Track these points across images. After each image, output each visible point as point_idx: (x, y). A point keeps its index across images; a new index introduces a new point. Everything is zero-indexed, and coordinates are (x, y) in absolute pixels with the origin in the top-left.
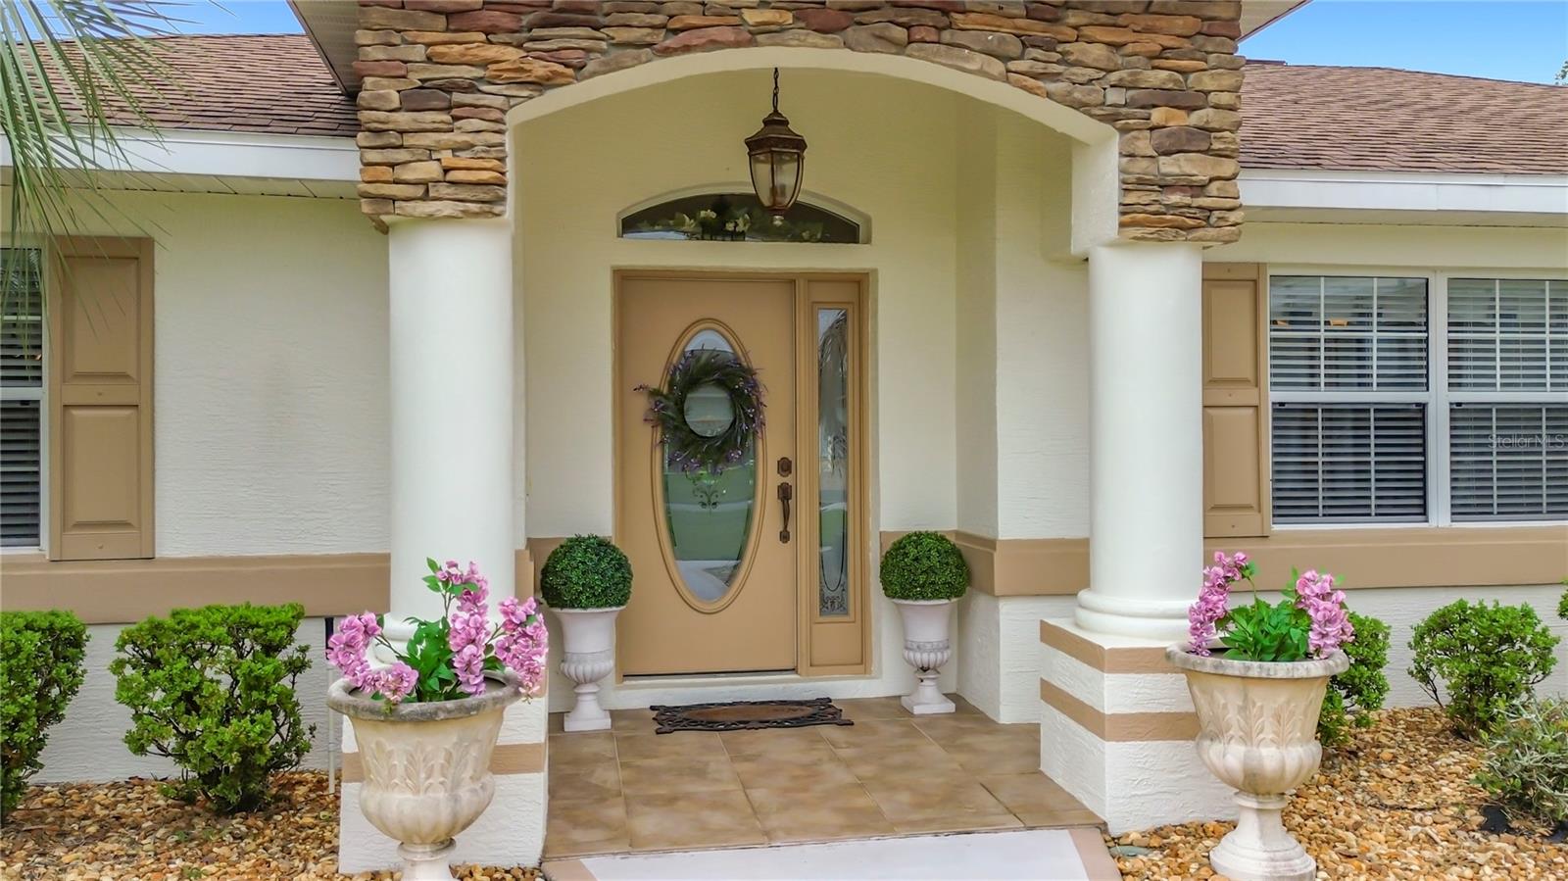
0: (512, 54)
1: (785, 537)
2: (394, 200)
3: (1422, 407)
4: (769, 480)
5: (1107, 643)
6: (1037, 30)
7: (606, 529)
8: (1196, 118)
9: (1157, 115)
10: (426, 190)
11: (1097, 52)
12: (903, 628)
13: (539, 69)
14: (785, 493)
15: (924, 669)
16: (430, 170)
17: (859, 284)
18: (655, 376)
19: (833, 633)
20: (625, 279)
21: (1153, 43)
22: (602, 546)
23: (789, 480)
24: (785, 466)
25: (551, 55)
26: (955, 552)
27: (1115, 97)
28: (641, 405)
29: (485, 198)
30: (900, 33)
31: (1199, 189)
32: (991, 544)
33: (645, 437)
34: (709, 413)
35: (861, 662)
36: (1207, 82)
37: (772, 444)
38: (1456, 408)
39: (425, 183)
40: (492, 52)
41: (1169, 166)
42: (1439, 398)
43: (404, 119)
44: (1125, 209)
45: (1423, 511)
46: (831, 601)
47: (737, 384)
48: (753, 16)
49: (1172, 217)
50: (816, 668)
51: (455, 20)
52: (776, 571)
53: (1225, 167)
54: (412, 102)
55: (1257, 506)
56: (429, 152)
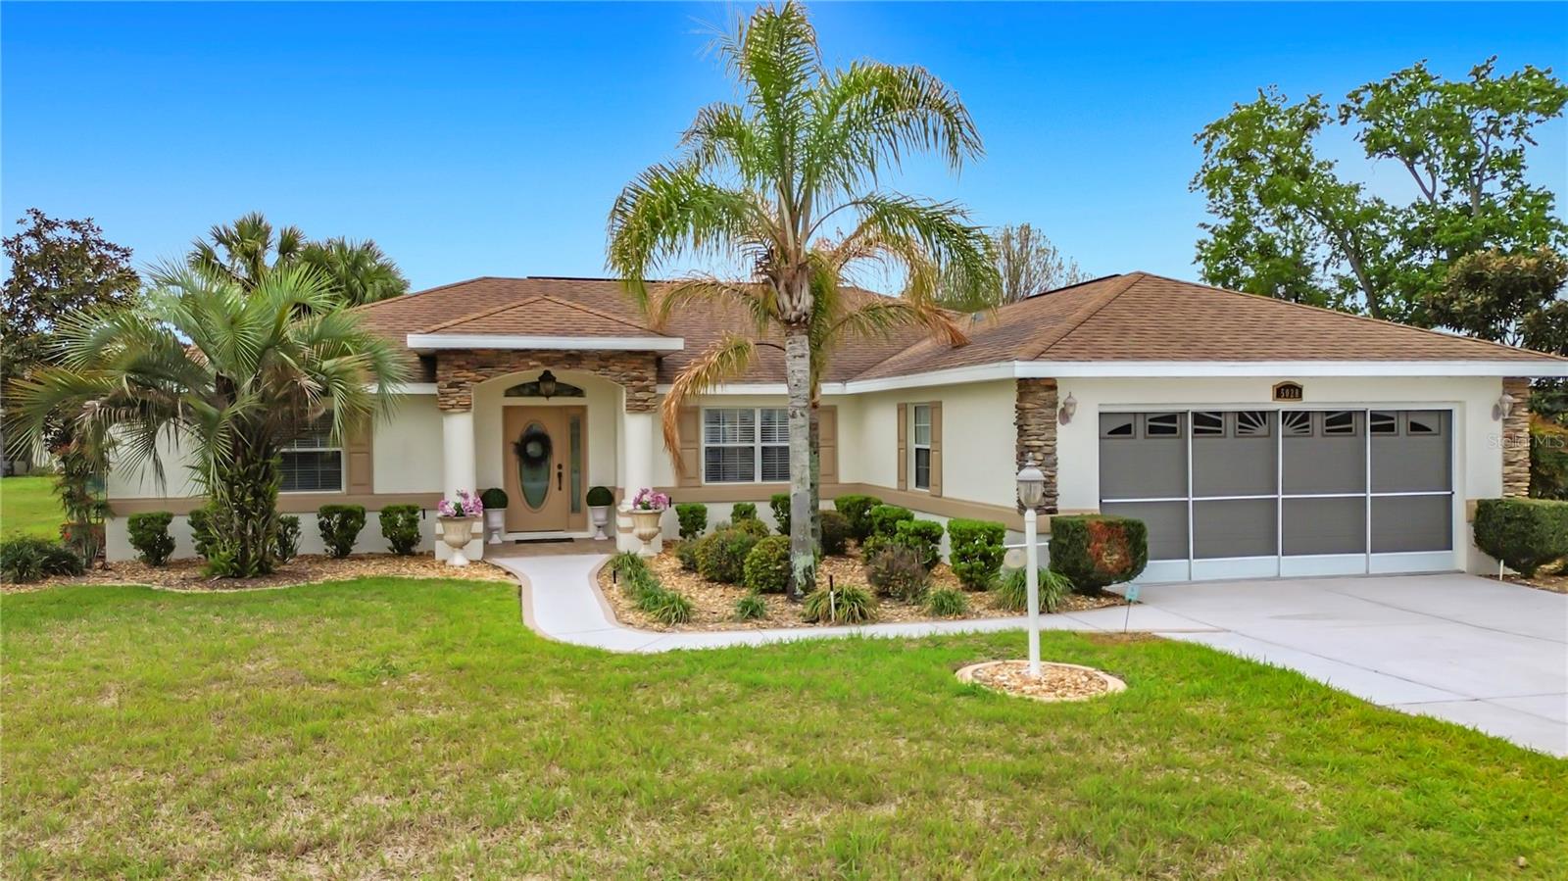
0: (473, 374)
1: (560, 489)
2: (446, 409)
3: (753, 448)
4: (554, 471)
5: (623, 510)
6: (602, 363)
7: (501, 486)
8: (645, 383)
9: (634, 383)
10: (453, 406)
11: (618, 368)
12: (594, 516)
13: (480, 378)
14: (560, 475)
15: (600, 527)
16: (453, 402)
17: (584, 408)
18: (517, 438)
19: (575, 518)
20: (507, 409)
21: (632, 366)
22: (499, 491)
23: (559, 470)
24: (560, 467)
25: (482, 374)
26: (608, 492)
27: (624, 379)
28: (512, 448)
29: (468, 407)
30: (571, 366)
31: (646, 401)
32: (615, 488)
33: (513, 458)
34: (533, 449)
35: (584, 527)
36: (646, 375)
37: (555, 459)
38: (763, 448)
40: (468, 374)
41: (638, 395)
42: (758, 445)
44: (628, 405)
45: (752, 478)
46: (575, 508)
47: (543, 440)
48: (531, 364)
49: (639, 407)
50: (569, 528)
51: (460, 367)
52: (557, 499)
53: (653, 395)
54: (450, 386)
55: (697, 477)
56: (454, 398)
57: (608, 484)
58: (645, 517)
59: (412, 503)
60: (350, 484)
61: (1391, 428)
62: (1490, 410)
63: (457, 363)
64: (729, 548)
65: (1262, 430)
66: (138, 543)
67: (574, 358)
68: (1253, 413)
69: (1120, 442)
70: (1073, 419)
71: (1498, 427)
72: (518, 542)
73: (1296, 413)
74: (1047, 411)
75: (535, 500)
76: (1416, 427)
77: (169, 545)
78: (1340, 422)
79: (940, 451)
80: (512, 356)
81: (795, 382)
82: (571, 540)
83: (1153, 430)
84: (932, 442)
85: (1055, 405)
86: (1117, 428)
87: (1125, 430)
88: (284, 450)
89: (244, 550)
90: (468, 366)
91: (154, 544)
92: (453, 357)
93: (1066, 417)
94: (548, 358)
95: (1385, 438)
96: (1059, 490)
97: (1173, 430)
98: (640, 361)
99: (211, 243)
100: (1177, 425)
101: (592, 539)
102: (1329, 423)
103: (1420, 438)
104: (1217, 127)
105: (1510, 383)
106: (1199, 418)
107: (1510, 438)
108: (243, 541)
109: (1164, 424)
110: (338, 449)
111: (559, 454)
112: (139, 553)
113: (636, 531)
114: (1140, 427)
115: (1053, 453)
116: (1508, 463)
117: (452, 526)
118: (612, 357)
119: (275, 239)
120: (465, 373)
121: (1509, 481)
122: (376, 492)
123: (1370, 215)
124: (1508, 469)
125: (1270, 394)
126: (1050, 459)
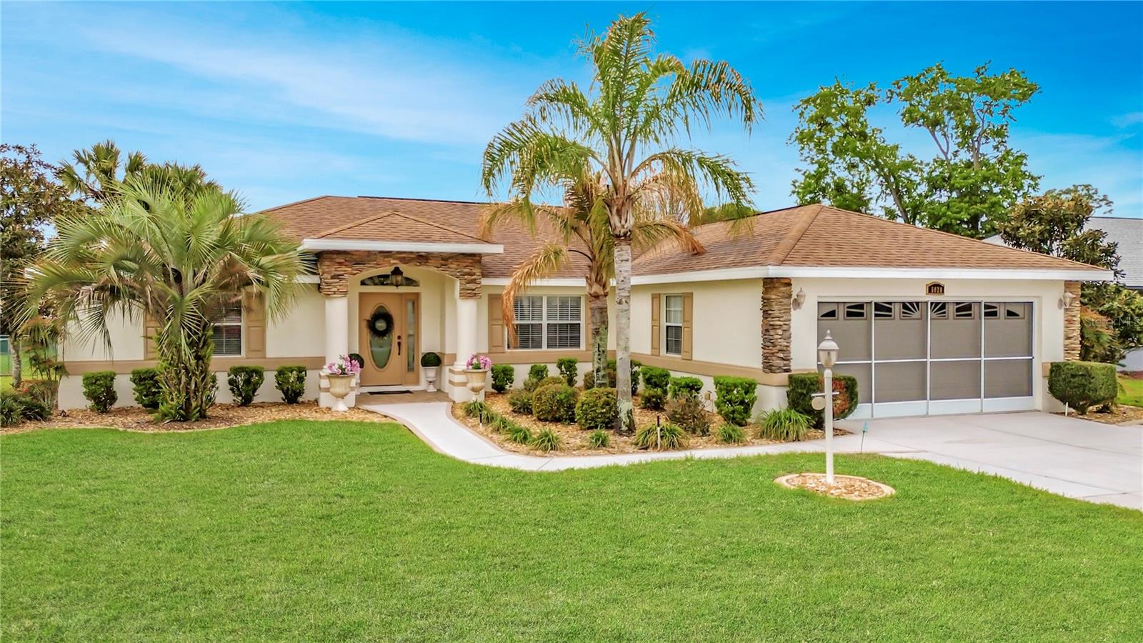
0: (349, 269)
1: (399, 354)
2: (329, 295)
3: (541, 324)
4: (395, 341)
5: (456, 370)
6: (443, 262)
7: (358, 353)
8: (473, 277)
9: (466, 277)
10: (335, 293)
11: (454, 266)
12: (426, 374)
13: (355, 272)
14: (399, 344)
15: (430, 382)
16: (335, 289)
17: (417, 295)
18: (368, 317)
19: (411, 376)
20: (361, 295)
21: (465, 265)
23: (399, 341)
24: (399, 337)
25: (356, 270)
26: (438, 357)
27: (458, 274)
28: (364, 324)
29: (345, 293)
30: (418, 264)
31: (474, 290)
32: (444, 354)
33: (366, 331)
34: (381, 325)
35: (417, 382)
36: (475, 271)
37: (396, 332)
38: (548, 324)
39: (334, 292)
40: (346, 269)
41: (469, 286)
42: (545, 322)
43: (331, 281)
44: (460, 293)
45: (541, 347)
46: (410, 368)
47: (388, 318)
48: (392, 262)
49: (469, 294)
50: (406, 384)
51: (340, 264)
52: (397, 362)
53: (479, 286)
54: (332, 278)
55: (502, 346)
56: (335, 287)
57: (437, 350)
58: (477, 375)
59: (300, 365)
60: (249, 350)
61: (994, 314)
62: (1056, 303)
63: (338, 260)
64: (558, 397)
65: (916, 315)
66: (91, 395)
67: (423, 258)
68: (912, 304)
69: (829, 322)
70: (803, 306)
71: (1060, 314)
72: (372, 393)
73: (937, 304)
74: (785, 301)
75: (381, 363)
76: (1010, 314)
77: (112, 397)
78: (964, 309)
79: (691, 327)
80: (379, 255)
81: (622, 279)
82: (408, 392)
83: (849, 314)
84: (684, 321)
85: (790, 296)
86: (828, 313)
87: (832, 314)
88: (216, 324)
89: (188, 400)
90: (347, 263)
91: (102, 396)
92: (335, 256)
93: (797, 304)
94: (404, 258)
95: (992, 320)
96: (792, 355)
97: (862, 315)
98: (470, 261)
99: (73, 162)
100: (864, 311)
101: (425, 391)
102: (958, 310)
103: (1013, 321)
104: (807, 102)
105: (1069, 284)
106: (878, 306)
107: (1069, 322)
108: (187, 393)
109: (856, 311)
110: (239, 324)
111: (399, 328)
112: (90, 403)
113: (470, 385)
114: (841, 313)
115: (789, 330)
116: (1067, 338)
117: (338, 381)
118: (449, 258)
119: (123, 161)
120: (344, 268)
121: (1068, 350)
122: (267, 356)
123: (906, 166)
124: (1068, 342)
125: (924, 290)
126: (787, 334)
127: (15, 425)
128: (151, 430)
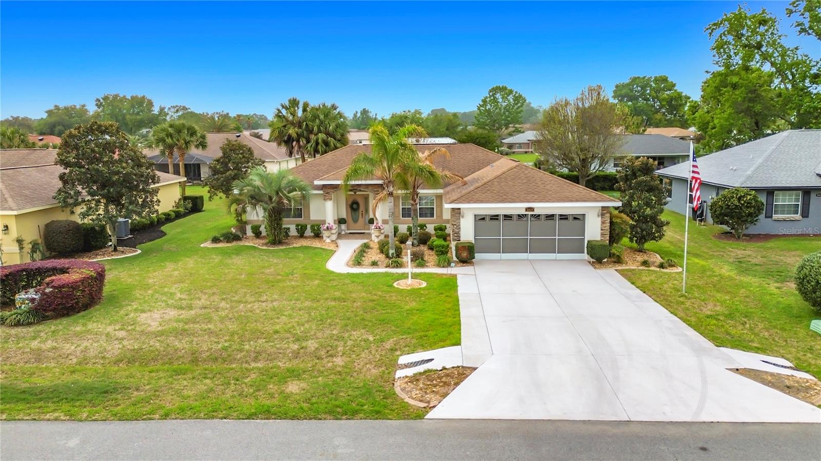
0: (333, 190)
1: (362, 218)
4: (360, 213)
6: (366, 187)
7: (345, 217)
9: (376, 192)
11: (371, 188)
14: (362, 214)
17: (368, 195)
18: (350, 203)
19: (366, 227)
20: (347, 195)
21: (375, 187)
22: (344, 219)
24: (362, 211)
26: (372, 220)
28: (348, 206)
29: (331, 199)
33: (349, 209)
34: (355, 206)
35: (369, 229)
36: (379, 190)
39: (327, 199)
43: (326, 195)
46: (365, 224)
47: (357, 204)
48: (349, 186)
50: (365, 229)
51: (329, 188)
52: (361, 221)
54: (326, 193)
55: (399, 216)
56: (327, 197)
57: (374, 217)
58: (376, 231)
59: (318, 223)
60: (304, 217)
61: (567, 219)
62: (597, 215)
65: (525, 219)
66: (253, 232)
68: (522, 215)
69: (482, 222)
70: (465, 216)
71: (600, 219)
72: (350, 233)
73: (532, 215)
74: (457, 215)
75: (355, 221)
76: (575, 218)
77: (261, 233)
78: (549, 217)
82: (364, 233)
83: (491, 219)
85: (461, 213)
86: (480, 219)
87: (483, 219)
89: (275, 238)
90: (331, 188)
91: (257, 234)
92: (326, 186)
93: (463, 217)
95: (564, 221)
96: (461, 235)
97: (498, 219)
98: (377, 186)
99: (280, 108)
100: (499, 218)
101: (370, 233)
102: (546, 217)
103: (576, 221)
105: (603, 208)
106: (505, 216)
107: (603, 223)
108: (275, 235)
109: (495, 218)
110: (302, 207)
111: (362, 208)
112: (254, 235)
114: (488, 219)
115: (460, 225)
116: (602, 230)
117: (326, 232)
118: (369, 186)
119: (301, 106)
120: (330, 190)
121: (602, 235)
122: (311, 219)
124: (602, 231)
125: (525, 210)
126: (458, 227)
127: (230, 242)
128: (264, 248)
